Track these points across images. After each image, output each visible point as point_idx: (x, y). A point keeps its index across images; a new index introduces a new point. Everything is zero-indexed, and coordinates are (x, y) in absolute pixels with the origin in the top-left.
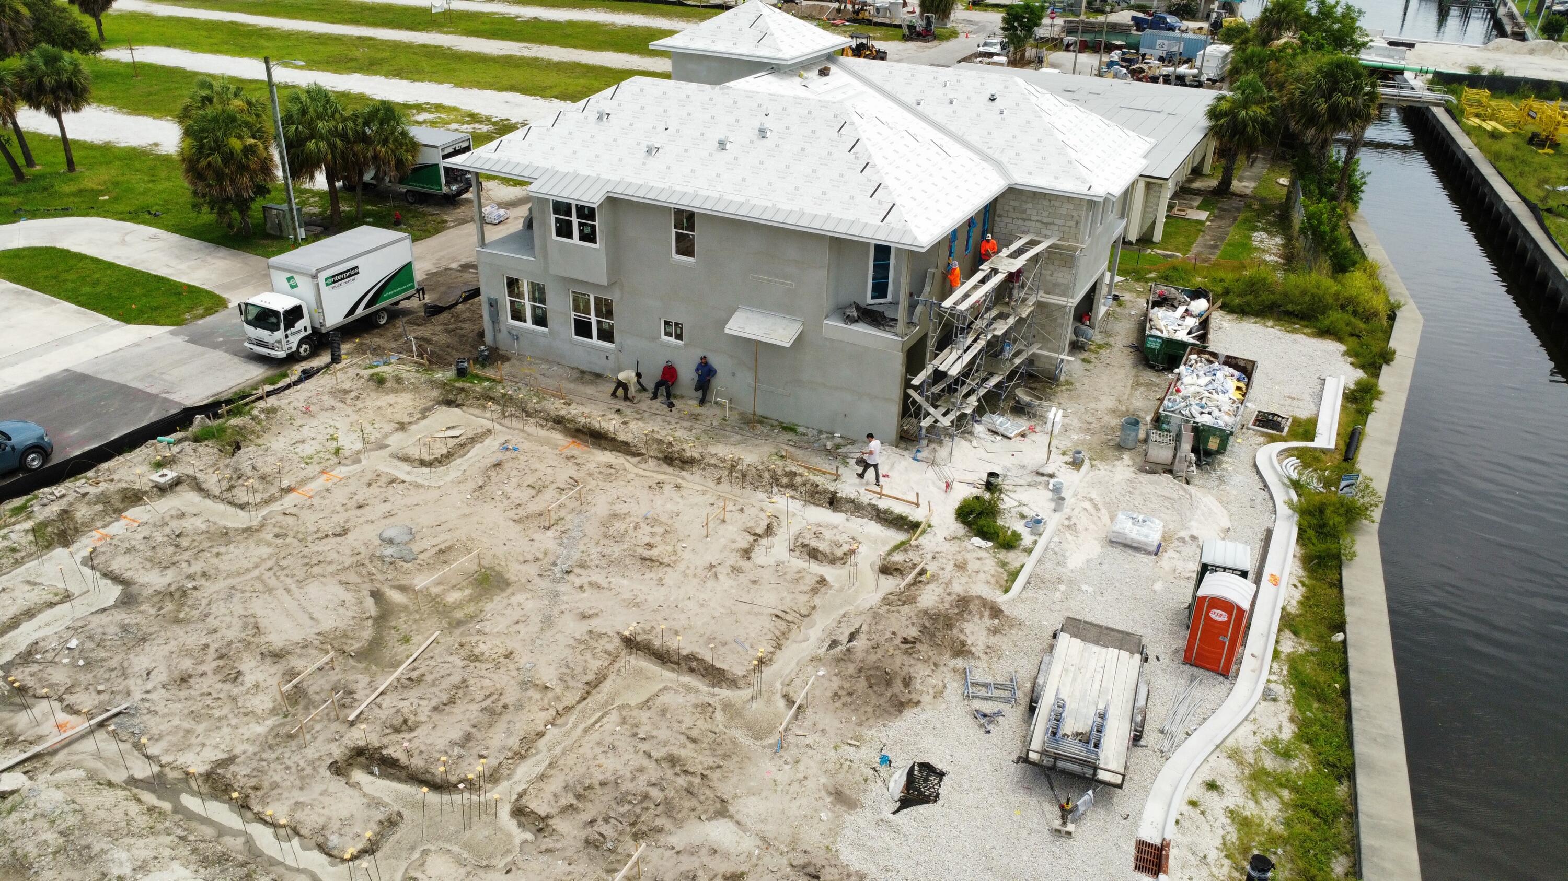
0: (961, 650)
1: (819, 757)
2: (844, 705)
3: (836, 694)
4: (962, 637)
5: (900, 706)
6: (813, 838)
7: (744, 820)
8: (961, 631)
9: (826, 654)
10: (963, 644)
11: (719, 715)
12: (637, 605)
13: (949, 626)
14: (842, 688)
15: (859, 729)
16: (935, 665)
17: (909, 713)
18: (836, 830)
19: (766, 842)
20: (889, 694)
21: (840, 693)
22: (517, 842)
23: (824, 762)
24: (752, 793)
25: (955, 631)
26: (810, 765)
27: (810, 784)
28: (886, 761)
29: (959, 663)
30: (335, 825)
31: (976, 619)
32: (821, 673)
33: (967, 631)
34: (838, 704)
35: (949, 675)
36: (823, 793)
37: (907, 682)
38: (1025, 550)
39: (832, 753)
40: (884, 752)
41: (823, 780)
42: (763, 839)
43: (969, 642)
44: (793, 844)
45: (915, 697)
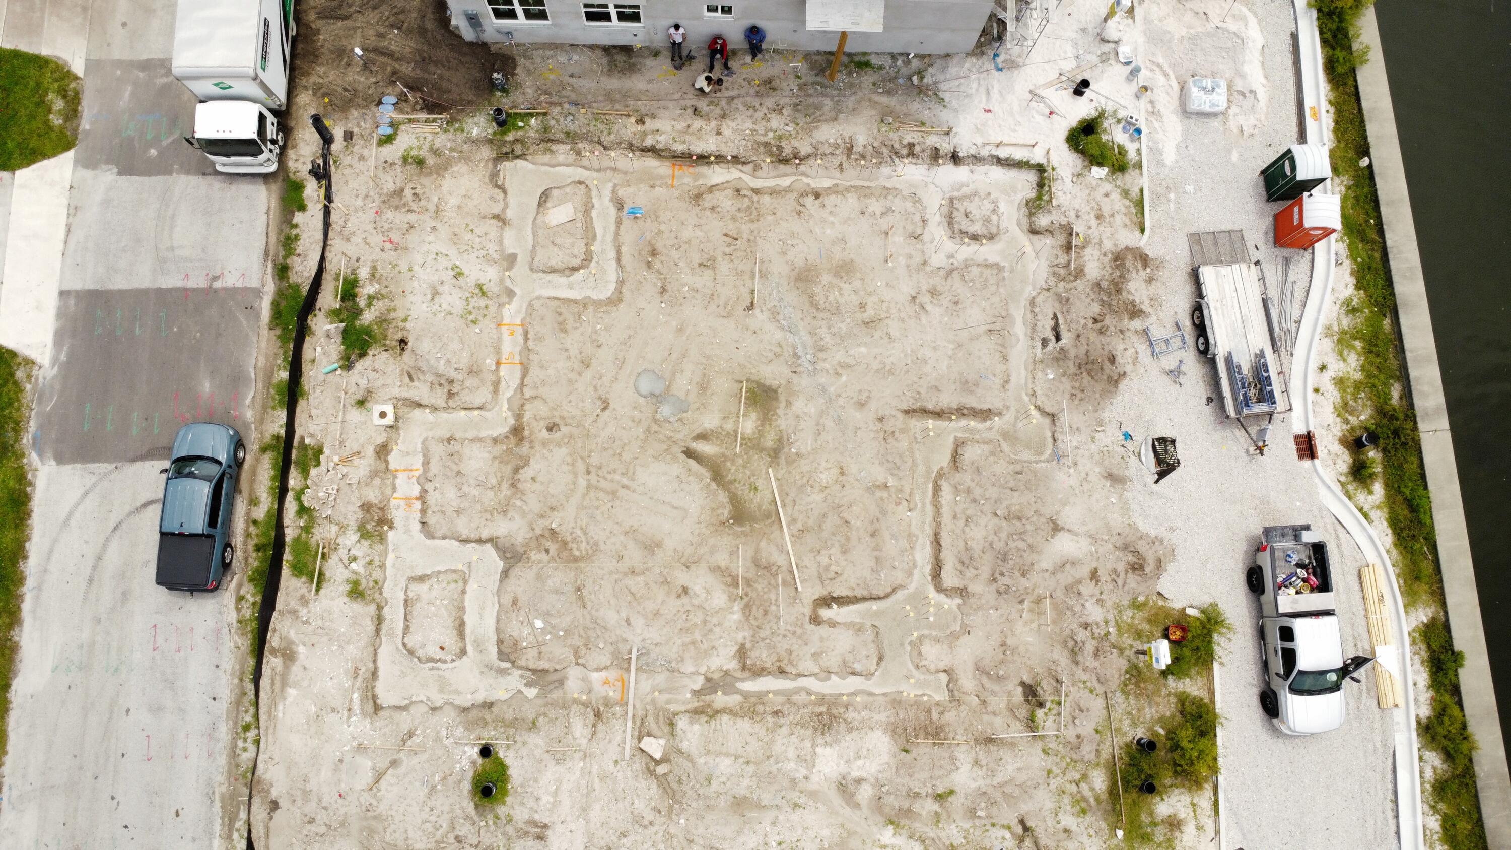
0: (1135, 312)
1: (1087, 454)
2: (1081, 400)
3: (1072, 395)
4: (1131, 298)
5: (1115, 382)
6: (1116, 520)
7: (1071, 527)
8: (1129, 292)
9: (1044, 354)
10: (1133, 303)
11: (1005, 446)
12: (891, 372)
13: (1119, 291)
14: (1074, 388)
15: (1096, 414)
16: (1121, 331)
17: (1123, 385)
18: (1125, 509)
19: (1094, 539)
20: (1105, 377)
21: (1074, 392)
22: (955, 608)
23: (1092, 456)
24: (1064, 504)
25: (1124, 294)
26: (1085, 465)
27: (1092, 477)
28: (1128, 436)
29: (1137, 324)
30: (850, 658)
31: (1134, 275)
32: (1051, 377)
33: (1133, 291)
34: (1077, 402)
35: (1135, 338)
36: (1103, 481)
37: (1112, 360)
38: (1134, 166)
39: (1093, 446)
40: (1123, 429)
41: (1097, 470)
42: (1090, 536)
43: (1138, 301)
44: (1109, 532)
45: (1121, 370)
